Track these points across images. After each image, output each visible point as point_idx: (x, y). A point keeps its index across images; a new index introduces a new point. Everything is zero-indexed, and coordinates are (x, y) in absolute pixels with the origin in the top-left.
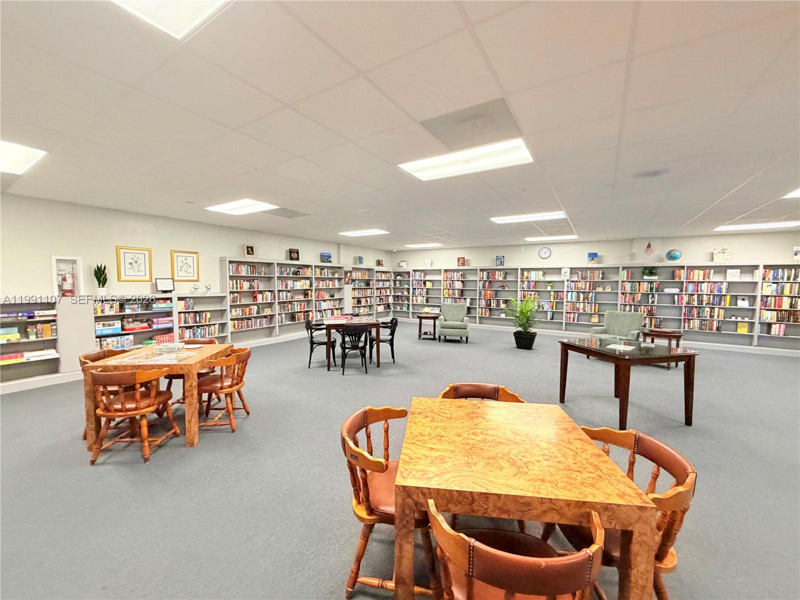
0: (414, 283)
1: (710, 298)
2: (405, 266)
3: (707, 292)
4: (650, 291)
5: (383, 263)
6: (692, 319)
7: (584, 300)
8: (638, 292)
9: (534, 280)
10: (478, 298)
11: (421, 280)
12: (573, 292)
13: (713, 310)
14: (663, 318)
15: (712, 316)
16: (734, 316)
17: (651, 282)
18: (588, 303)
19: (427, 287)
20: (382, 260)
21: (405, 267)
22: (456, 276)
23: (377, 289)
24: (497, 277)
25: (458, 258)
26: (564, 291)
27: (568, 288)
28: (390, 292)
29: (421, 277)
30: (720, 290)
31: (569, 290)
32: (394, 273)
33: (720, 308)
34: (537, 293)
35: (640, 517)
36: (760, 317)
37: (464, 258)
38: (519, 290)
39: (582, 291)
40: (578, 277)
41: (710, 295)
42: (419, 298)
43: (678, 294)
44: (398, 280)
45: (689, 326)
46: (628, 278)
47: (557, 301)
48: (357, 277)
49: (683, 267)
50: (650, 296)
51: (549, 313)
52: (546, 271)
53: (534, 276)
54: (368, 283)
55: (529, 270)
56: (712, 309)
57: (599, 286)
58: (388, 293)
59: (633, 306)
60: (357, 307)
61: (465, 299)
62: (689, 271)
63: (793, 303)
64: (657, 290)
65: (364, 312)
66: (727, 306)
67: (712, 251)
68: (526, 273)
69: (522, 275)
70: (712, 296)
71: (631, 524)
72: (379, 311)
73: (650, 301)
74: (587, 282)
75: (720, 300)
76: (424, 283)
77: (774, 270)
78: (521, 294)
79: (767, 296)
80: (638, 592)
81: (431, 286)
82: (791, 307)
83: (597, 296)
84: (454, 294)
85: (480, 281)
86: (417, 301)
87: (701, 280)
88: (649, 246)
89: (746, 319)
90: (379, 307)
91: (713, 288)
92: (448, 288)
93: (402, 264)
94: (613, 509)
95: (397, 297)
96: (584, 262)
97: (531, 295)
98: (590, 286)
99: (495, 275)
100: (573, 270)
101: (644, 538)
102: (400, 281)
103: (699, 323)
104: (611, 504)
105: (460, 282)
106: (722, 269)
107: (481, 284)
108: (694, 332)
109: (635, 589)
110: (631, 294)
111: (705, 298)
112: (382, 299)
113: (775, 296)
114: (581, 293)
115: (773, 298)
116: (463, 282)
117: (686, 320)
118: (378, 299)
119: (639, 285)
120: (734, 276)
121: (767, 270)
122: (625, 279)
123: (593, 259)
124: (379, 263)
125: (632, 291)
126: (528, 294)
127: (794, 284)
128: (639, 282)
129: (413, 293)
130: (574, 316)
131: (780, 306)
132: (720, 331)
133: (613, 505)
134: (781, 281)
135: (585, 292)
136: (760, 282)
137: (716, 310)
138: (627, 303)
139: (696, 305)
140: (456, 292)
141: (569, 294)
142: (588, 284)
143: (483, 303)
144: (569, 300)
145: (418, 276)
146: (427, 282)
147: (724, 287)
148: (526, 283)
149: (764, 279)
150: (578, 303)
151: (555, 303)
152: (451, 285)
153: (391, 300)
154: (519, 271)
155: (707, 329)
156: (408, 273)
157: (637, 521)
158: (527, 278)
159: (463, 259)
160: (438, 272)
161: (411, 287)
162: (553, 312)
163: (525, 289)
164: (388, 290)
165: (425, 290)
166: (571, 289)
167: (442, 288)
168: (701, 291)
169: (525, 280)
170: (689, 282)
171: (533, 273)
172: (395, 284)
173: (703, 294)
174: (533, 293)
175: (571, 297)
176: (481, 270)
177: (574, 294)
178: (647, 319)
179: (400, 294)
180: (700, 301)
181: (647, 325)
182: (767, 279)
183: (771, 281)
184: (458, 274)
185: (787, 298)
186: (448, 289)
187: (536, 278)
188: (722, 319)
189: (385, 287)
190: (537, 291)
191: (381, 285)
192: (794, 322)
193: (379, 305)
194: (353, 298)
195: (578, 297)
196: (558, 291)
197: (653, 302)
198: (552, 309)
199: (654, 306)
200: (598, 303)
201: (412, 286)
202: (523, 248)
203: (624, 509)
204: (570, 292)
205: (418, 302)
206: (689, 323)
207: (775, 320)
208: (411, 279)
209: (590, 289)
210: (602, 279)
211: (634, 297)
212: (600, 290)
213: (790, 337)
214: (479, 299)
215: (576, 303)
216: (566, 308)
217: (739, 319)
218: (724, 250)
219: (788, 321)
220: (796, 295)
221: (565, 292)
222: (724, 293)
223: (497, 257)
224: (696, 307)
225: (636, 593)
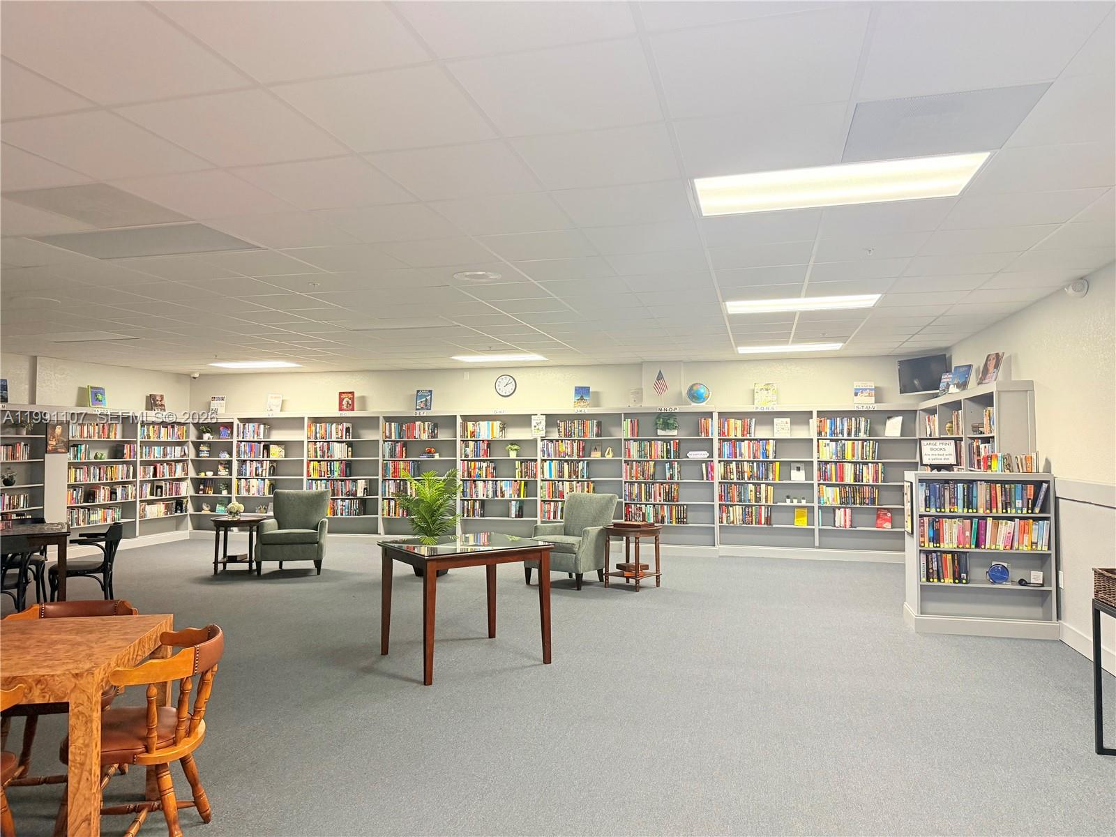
0: (242, 449)
1: (753, 468)
2: (221, 411)
3: (749, 457)
4: (667, 458)
5: (165, 402)
6: (732, 506)
7: (570, 477)
8: (649, 459)
9: (485, 438)
10: (380, 478)
11: (260, 442)
12: (552, 460)
13: (758, 487)
14: (687, 505)
15: (758, 499)
16: (788, 497)
17: (667, 441)
18: (578, 482)
19: (272, 458)
20: (162, 397)
21: (224, 412)
22: (334, 431)
23: (146, 464)
24: (417, 434)
25: (341, 394)
26: (536, 460)
27: (544, 453)
28: (185, 470)
29: (258, 435)
30: (766, 455)
31: (545, 458)
32: (197, 425)
33: (768, 485)
34: (492, 465)
35: (75, 686)
36: (819, 498)
37: (352, 393)
38: (458, 459)
39: (567, 458)
40: (559, 432)
41: (753, 462)
42: (254, 483)
43: (706, 462)
44: (204, 443)
45: (728, 517)
46: (632, 434)
47: (527, 479)
48: (85, 435)
49: (710, 414)
50: (667, 466)
51: (514, 503)
52: (507, 421)
53: (486, 431)
54: (117, 451)
55: (476, 419)
56: (757, 485)
57: (596, 449)
58: (179, 473)
59: (643, 485)
60: (82, 507)
61: (355, 481)
62: (722, 420)
63: (858, 473)
64: (678, 455)
65: (105, 520)
66: (777, 481)
67: (752, 387)
68: (470, 425)
69: (464, 428)
70: (755, 464)
71: (66, 694)
72: (149, 516)
73: (668, 475)
74: (575, 440)
75: (767, 470)
76: (267, 448)
77: (831, 419)
78: (464, 467)
79: (827, 463)
80: (76, 771)
81: (283, 454)
82: (855, 480)
83: (592, 466)
84: (332, 472)
85: (384, 441)
86: (248, 490)
87: (739, 436)
88: (660, 377)
89: (804, 503)
90: (148, 508)
91: (757, 450)
92: (319, 458)
93: (214, 405)
94: (46, 680)
95: (204, 482)
96: (567, 404)
97: (480, 468)
98: (578, 451)
99: (414, 429)
100: (552, 420)
101: (81, 708)
102: (209, 444)
103: (741, 512)
104: (44, 676)
105: (344, 446)
106: (767, 417)
107: (387, 446)
108: (736, 527)
109: (73, 768)
110: (639, 462)
111: (746, 467)
112: (161, 487)
113: (836, 463)
114: (565, 464)
115: (833, 466)
116: (350, 444)
117: (724, 507)
118: (147, 488)
119: (650, 446)
120: (782, 429)
121: (823, 419)
122: (629, 437)
123: (582, 398)
124: (153, 402)
125: (640, 457)
126: (475, 468)
127: (856, 442)
128: (650, 441)
129: (240, 473)
130: (556, 507)
131: (842, 479)
132: (770, 524)
133: (46, 677)
134: (840, 437)
135: (572, 461)
136: (815, 438)
137: (763, 486)
138: (634, 480)
139: (735, 480)
140: (337, 465)
141: (546, 464)
142: (575, 445)
143: (392, 487)
144: (547, 476)
145: (251, 432)
146: (272, 447)
147: (771, 447)
148: (471, 444)
149: (820, 433)
150: (561, 483)
151: (523, 482)
152: (324, 452)
153: (186, 489)
154: (459, 420)
155: (754, 523)
156: (229, 426)
157: (72, 691)
158: (473, 434)
159: (350, 396)
160: (296, 423)
161: (235, 458)
162: (522, 502)
163: (469, 458)
164: (179, 466)
165: (266, 465)
166: (549, 455)
167: (305, 459)
168: (741, 455)
169: (469, 438)
170: (725, 440)
171: (483, 424)
172: (198, 452)
173: (743, 461)
174: (484, 465)
175: (549, 471)
176: (389, 419)
177: (555, 464)
178: (665, 507)
179: (210, 474)
180: (741, 473)
181: (666, 519)
182: (823, 434)
183: (828, 437)
184: (340, 427)
185: (850, 464)
186: (319, 461)
187: (488, 436)
188: (772, 504)
189: (168, 458)
190: (491, 461)
191: (157, 453)
192: (861, 504)
193: (151, 502)
194: (70, 486)
195: (561, 471)
196: (527, 461)
197: (672, 477)
198: (519, 496)
199: (673, 483)
200: (593, 482)
201: (238, 455)
202: (467, 375)
203: (58, 679)
204: (548, 462)
205: (251, 493)
206: (728, 512)
207: (837, 503)
208: (235, 440)
209: (578, 456)
210: (598, 435)
211: (643, 469)
212: (596, 455)
213: (858, 529)
214: (384, 480)
215: (559, 481)
216: (542, 492)
217: (795, 502)
218: (768, 384)
219: (854, 503)
220: (860, 460)
221: (539, 461)
222: (771, 458)
223: (418, 391)
224: (735, 484)
225: (74, 772)
